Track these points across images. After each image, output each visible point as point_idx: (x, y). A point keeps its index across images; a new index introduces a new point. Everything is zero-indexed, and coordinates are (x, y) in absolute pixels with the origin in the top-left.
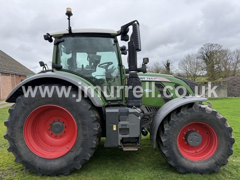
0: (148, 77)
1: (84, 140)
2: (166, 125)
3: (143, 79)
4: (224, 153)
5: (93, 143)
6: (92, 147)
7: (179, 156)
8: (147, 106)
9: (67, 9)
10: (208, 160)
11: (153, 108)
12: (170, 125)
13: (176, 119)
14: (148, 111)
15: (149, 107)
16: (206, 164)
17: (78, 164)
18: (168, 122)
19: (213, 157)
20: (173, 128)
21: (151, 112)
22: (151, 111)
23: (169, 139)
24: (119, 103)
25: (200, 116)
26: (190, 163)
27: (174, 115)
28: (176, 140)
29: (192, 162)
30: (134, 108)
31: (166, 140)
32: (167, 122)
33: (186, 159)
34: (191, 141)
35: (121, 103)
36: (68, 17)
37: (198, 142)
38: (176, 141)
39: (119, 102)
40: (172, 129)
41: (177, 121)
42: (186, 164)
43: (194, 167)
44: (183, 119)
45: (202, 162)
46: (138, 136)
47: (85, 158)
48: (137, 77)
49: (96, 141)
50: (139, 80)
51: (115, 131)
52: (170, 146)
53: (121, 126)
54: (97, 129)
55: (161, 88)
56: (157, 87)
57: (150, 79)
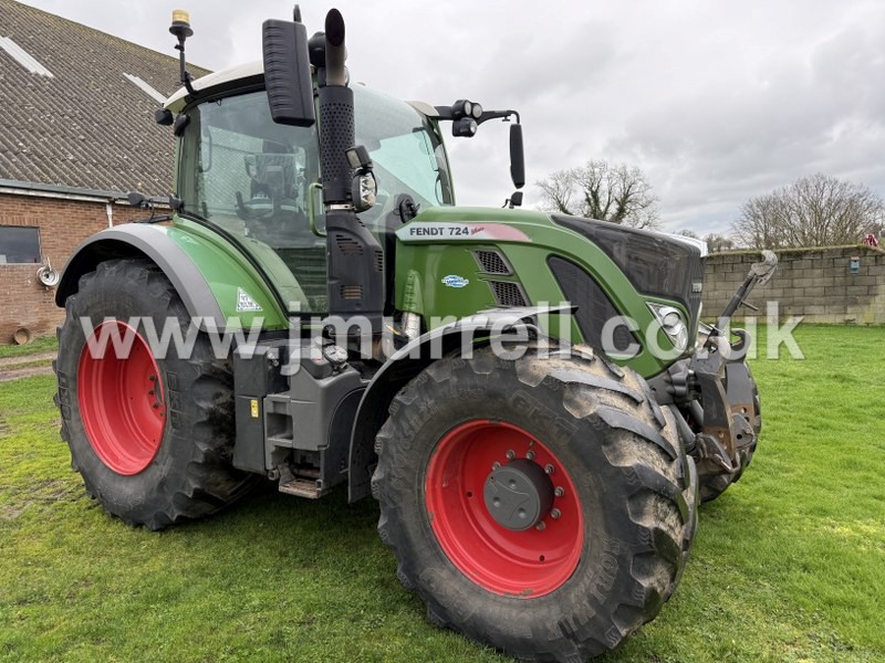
0: (455, 225)
3: (437, 233)
4: (600, 589)
5: (196, 446)
6: (196, 460)
7: (427, 554)
9: (174, 13)
10: (541, 602)
16: (527, 615)
17: (171, 505)
19: (559, 597)
25: (493, 395)
26: (464, 593)
28: (419, 483)
29: (477, 592)
33: (454, 573)
34: (497, 504)
36: (178, 43)
37: (522, 515)
41: (415, 407)
42: (450, 591)
43: (474, 615)
44: (432, 401)
45: (515, 601)
46: (316, 449)
47: (182, 489)
48: (345, 226)
49: (210, 443)
50: (355, 240)
51: (255, 418)
52: (394, 503)
53: (271, 404)
54: (212, 406)
55: (498, 271)
56: (485, 266)
57: (460, 234)
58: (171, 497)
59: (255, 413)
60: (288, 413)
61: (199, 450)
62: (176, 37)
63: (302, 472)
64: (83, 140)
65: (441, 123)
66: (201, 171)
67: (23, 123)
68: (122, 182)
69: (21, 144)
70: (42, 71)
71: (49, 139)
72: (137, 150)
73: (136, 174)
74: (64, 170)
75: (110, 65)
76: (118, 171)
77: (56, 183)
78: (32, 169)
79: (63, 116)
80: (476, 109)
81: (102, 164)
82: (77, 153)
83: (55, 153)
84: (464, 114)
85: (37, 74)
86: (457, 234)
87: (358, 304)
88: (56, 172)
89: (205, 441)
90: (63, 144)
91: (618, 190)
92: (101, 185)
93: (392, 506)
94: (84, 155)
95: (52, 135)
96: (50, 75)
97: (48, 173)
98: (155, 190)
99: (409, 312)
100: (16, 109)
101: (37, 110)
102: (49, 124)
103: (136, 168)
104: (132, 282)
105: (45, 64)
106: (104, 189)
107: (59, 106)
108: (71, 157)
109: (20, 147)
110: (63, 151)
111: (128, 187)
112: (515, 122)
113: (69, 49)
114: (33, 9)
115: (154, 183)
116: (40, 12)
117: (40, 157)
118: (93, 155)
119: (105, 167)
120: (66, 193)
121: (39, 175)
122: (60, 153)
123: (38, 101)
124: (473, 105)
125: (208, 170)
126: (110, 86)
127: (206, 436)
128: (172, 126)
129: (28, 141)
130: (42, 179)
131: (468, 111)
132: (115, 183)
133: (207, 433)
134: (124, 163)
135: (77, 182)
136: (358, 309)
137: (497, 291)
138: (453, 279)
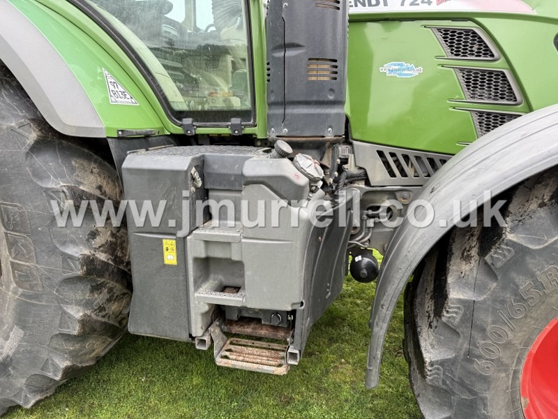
1: (22, 295)
2: (465, 267)
3: (378, 3)
5: (65, 313)
6: (66, 331)
8: (387, 151)
11: (418, 158)
12: (490, 271)
13: (540, 241)
14: (392, 174)
15: (399, 153)
17: (21, 389)
18: (483, 251)
20: (508, 296)
21: (404, 180)
22: (403, 174)
23: (470, 356)
24: (233, 127)
27: (533, 206)
30: (283, 155)
31: (449, 355)
32: (474, 252)
35: (248, 131)
38: (515, 372)
39: (236, 121)
40: (503, 302)
47: (42, 369)
49: (87, 304)
51: (171, 266)
52: (471, 392)
53: (202, 244)
54: (87, 252)
55: (473, 54)
56: (452, 50)
57: (418, 4)
58: (24, 381)
59: (170, 258)
60: (235, 257)
61: (70, 317)
63: (236, 329)
86: (412, 4)
87: (332, 90)
89: (78, 303)
93: (466, 396)
127: (79, 296)
133: (83, 293)
136: (331, 98)
137: (466, 82)
138: (397, 67)
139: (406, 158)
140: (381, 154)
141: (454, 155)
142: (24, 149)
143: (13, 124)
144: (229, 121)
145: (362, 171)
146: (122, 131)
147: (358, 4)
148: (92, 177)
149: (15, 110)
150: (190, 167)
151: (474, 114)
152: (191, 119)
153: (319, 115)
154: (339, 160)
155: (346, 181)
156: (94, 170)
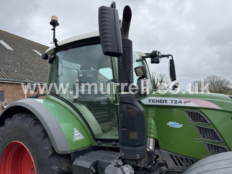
0: (174, 99)
3: (163, 102)
8: (173, 155)
9: (52, 17)
11: (186, 159)
14: (177, 165)
15: (178, 156)
21: (182, 168)
22: (182, 165)
36: (53, 28)
48: (130, 102)
50: (135, 108)
55: (200, 122)
56: (192, 119)
57: (177, 103)
62: (52, 26)
64: (20, 67)
65: (146, 59)
66: (58, 76)
67: (3, 62)
68: (30, 78)
69: (2, 68)
70: (11, 49)
71: (10, 67)
72: (35, 69)
73: (34, 76)
74: (13, 75)
75: (30, 48)
76: (29, 75)
77: (11, 78)
78: (4, 74)
79: (15, 60)
80: (159, 53)
81: (25, 73)
82: (18, 70)
83: (11, 70)
84: (156, 55)
85: (9, 50)
86: (175, 103)
88: (11, 75)
90: (14, 68)
91: (160, 79)
92: (23, 79)
94: (20, 71)
95: (11, 65)
96: (13, 50)
97: (8, 76)
98: (39, 80)
99: (150, 137)
100: (2, 58)
101: (8, 59)
102: (10, 62)
103: (34, 74)
104: (27, 125)
105: (12, 47)
106: (24, 80)
107: (14, 58)
108: (16, 71)
109: (1, 68)
110: (14, 70)
111: (31, 79)
112: (171, 59)
113: (19, 43)
114: (10, 34)
115: (39, 78)
116: (12, 34)
117: (7, 71)
118: (22, 71)
119: (25, 74)
120: (13, 81)
121: (6, 76)
122: (13, 70)
123: (8, 56)
124: (159, 52)
125: (61, 76)
126: (29, 53)
128: (48, 60)
129: (4, 67)
130: (7, 77)
131: (157, 55)
132: (28, 78)
134: (31, 73)
135: (17, 78)
136: (138, 144)
137: (200, 131)
138: (173, 124)
139: (181, 158)
140: (171, 156)
141: (200, 160)
142: (48, 156)
143: (47, 148)
144: (112, 143)
145: (164, 162)
146: (76, 150)
147: (157, 102)
148: (66, 164)
149: (48, 144)
150: (91, 167)
151: (205, 145)
152: (100, 141)
153: (134, 150)
154: (155, 157)
155: (158, 166)
156: (67, 162)
